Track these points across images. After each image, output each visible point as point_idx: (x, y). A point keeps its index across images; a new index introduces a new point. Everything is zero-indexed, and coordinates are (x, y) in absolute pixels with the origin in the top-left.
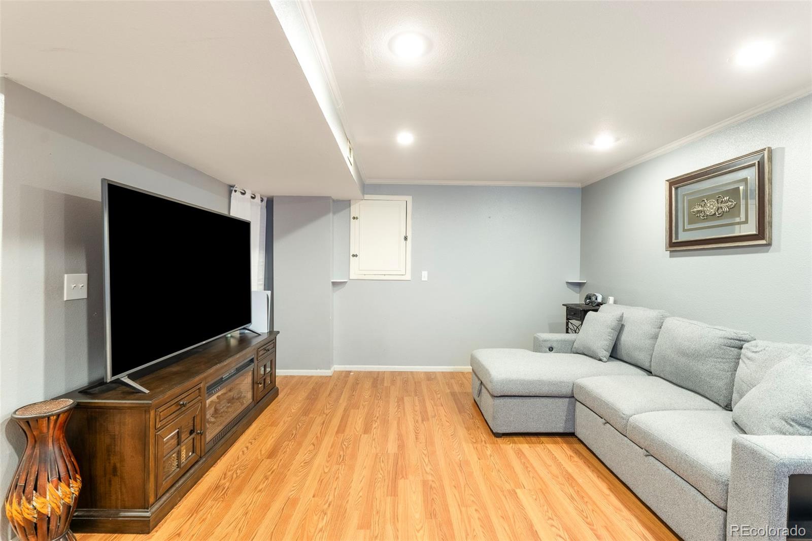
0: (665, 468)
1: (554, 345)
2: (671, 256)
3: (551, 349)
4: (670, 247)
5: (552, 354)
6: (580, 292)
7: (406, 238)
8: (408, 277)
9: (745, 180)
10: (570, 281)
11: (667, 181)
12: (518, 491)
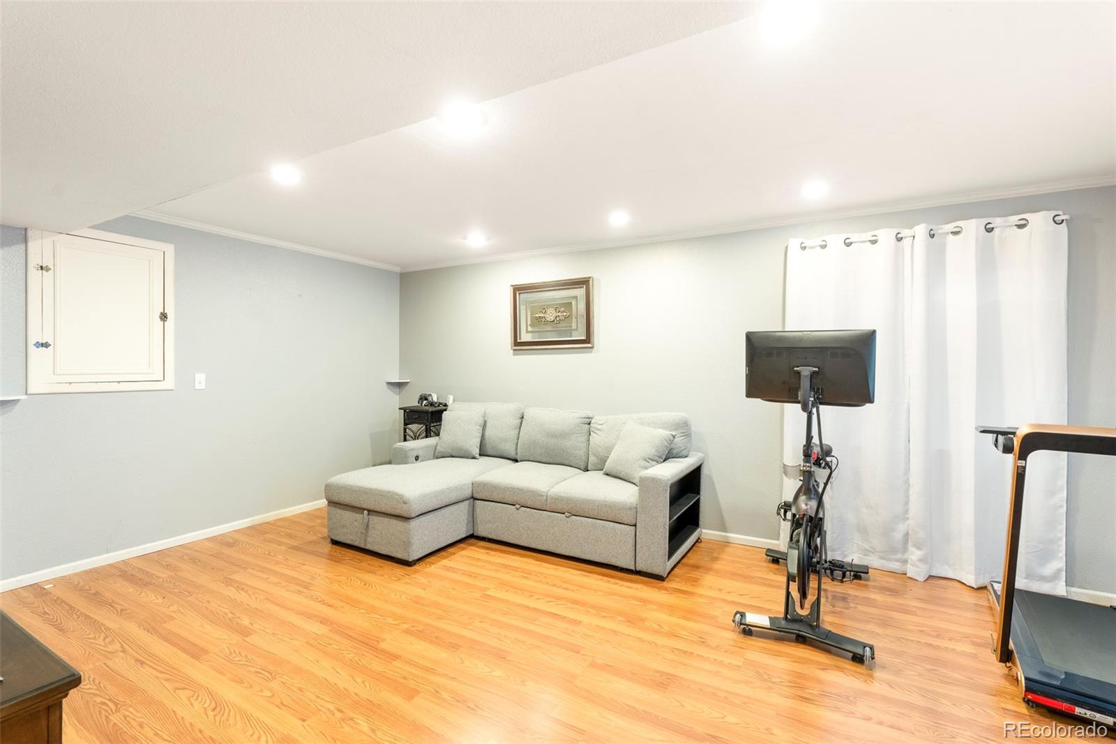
0: (587, 519)
1: (420, 453)
2: (514, 355)
3: (417, 458)
4: (515, 345)
5: (418, 464)
6: (400, 393)
7: (164, 317)
8: (169, 384)
9: (576, 297)
10: (393, 381)
11: (512, 286)
12: (488, 593)
